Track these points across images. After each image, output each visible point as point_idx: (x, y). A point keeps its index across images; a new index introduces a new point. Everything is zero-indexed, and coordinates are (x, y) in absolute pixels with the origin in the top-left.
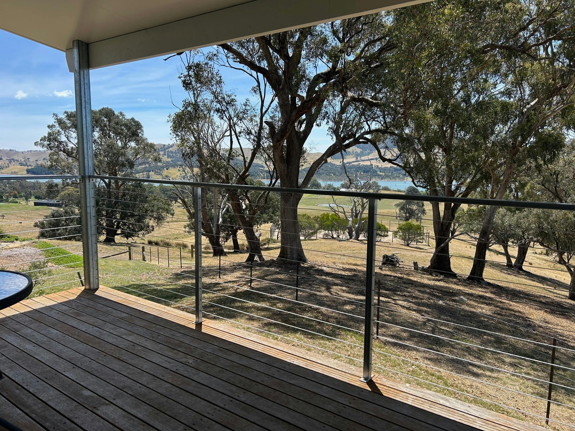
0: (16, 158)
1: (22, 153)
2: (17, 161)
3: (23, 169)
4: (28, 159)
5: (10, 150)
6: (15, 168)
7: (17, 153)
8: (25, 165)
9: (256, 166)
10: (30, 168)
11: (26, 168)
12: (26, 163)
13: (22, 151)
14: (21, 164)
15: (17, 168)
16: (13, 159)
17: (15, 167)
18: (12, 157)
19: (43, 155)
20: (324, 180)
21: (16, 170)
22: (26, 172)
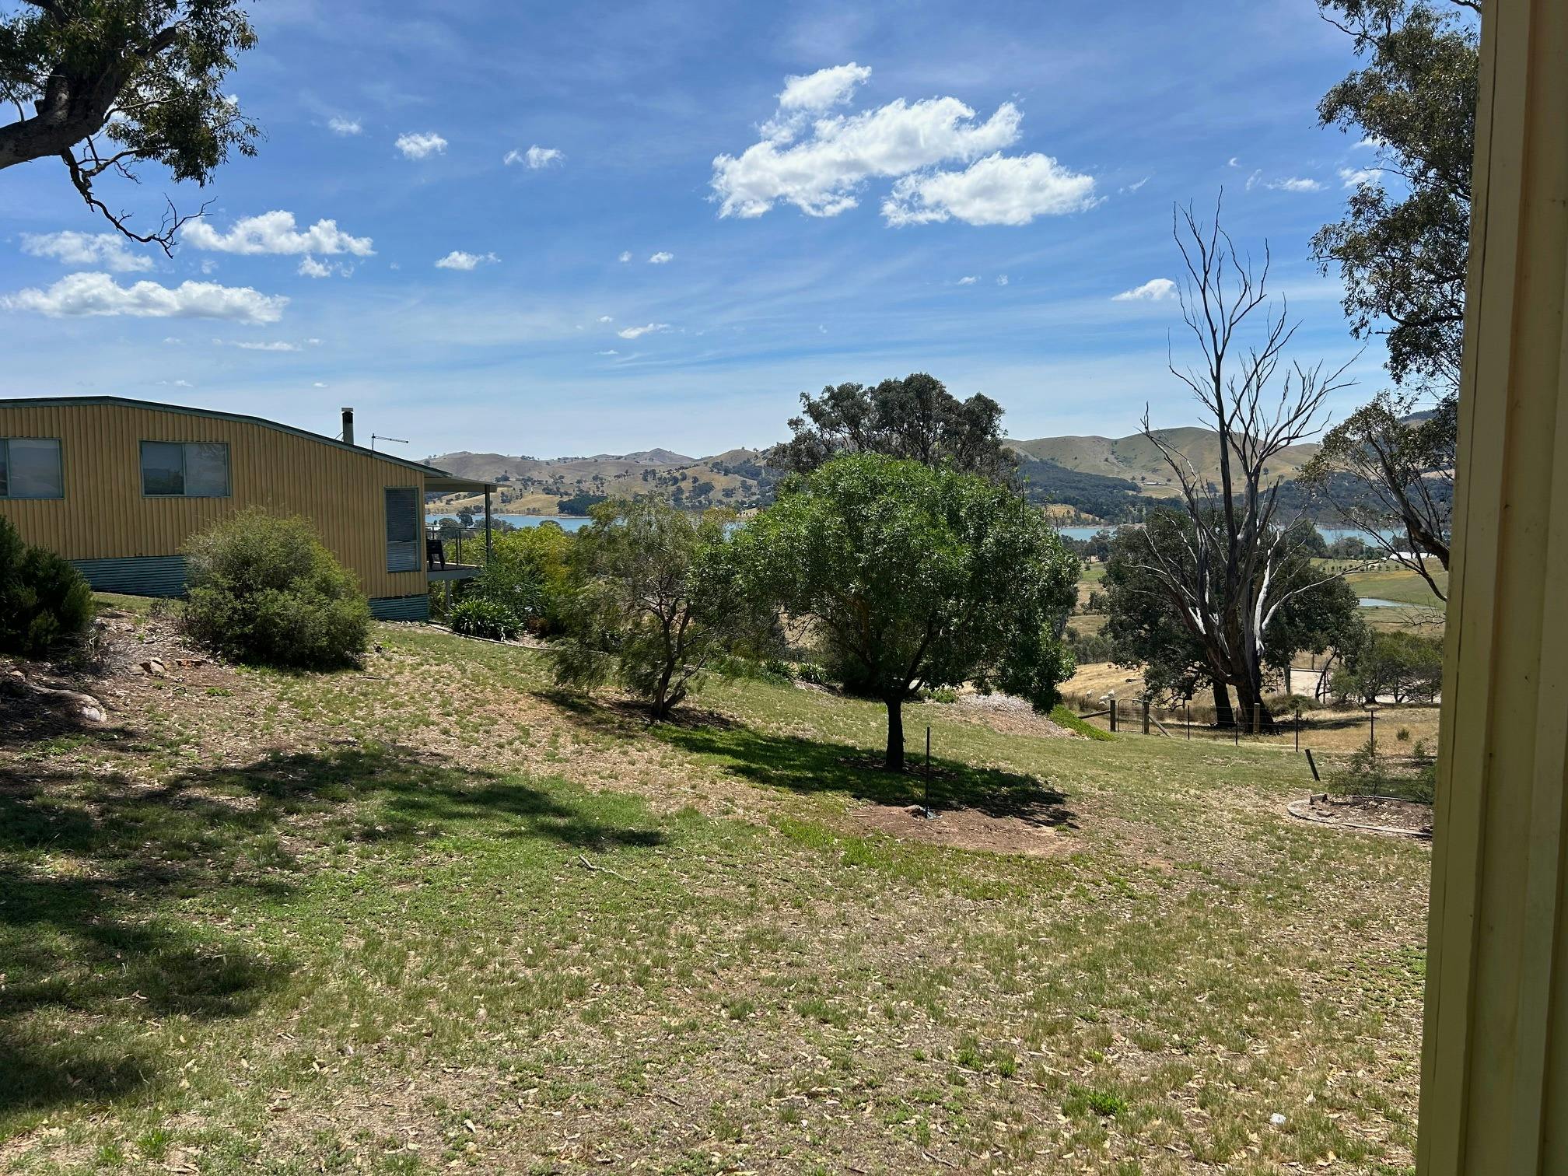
0: (535, 476)
1: (548, 463)
2: (540, 482)
3: (552, 502)
4: (562, 477)
5: (523, 458)
6: (534, 501)
7: (536, 464)
8: (555, 494)
9: (1115, 487)
10: (566, 499)
11: (557, 499)
12: (558, 489)
13: (548, 459)
14: (548, 491)
15: (540, 500)
16: (530, 479)
17: (534, 496)
18: (528, 475)
19: (591, 469)
20: (1330, 525)
21: (537, 505)
22: (557, 509)
